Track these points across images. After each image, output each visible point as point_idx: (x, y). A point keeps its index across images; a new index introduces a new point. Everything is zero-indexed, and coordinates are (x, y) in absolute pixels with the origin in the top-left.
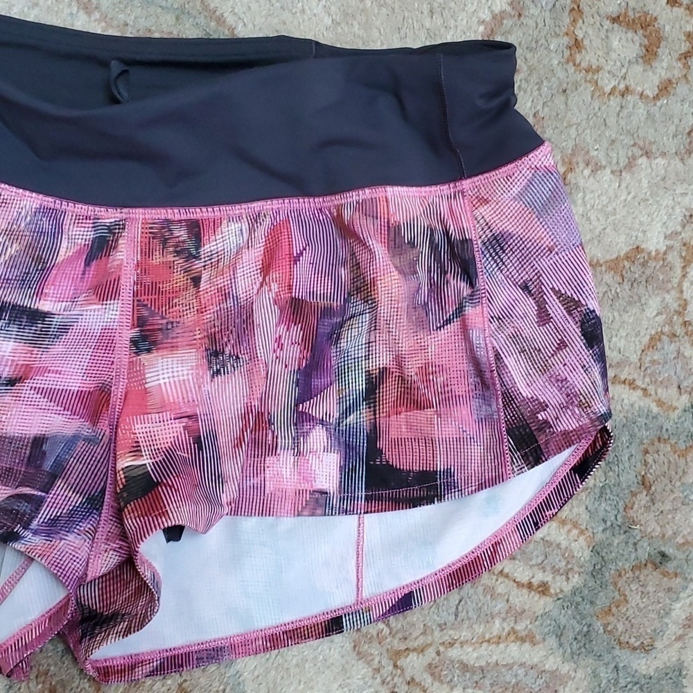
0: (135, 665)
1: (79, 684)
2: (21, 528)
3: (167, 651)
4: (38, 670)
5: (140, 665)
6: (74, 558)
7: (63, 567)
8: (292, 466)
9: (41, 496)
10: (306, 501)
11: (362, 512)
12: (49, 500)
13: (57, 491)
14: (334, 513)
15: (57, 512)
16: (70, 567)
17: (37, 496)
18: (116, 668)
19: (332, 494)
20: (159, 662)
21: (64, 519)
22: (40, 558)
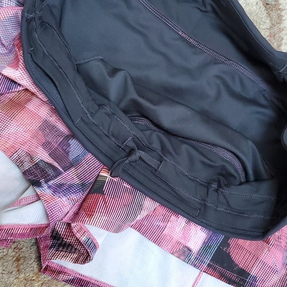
0: (61, 272)
1: (32, 263)
2: (44, 181)
3: (80, 275)
4: (18, 245)
5: (64, 273)
6: (61, 210)
7: (53, 212)
8: (182, 228)
9: (61, 171)
10: (179, 249)
11: (203, 270)
12: (64, 175)
13: (69, 173)
14: (189, 263)
15: (65, 182)
16: (57, 214)
17: (59, 170)
18: (51, 268)
19: (193, 253)
20: (73, 277)
21: (66, 186)
22: (44, 202)
